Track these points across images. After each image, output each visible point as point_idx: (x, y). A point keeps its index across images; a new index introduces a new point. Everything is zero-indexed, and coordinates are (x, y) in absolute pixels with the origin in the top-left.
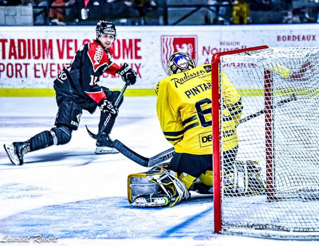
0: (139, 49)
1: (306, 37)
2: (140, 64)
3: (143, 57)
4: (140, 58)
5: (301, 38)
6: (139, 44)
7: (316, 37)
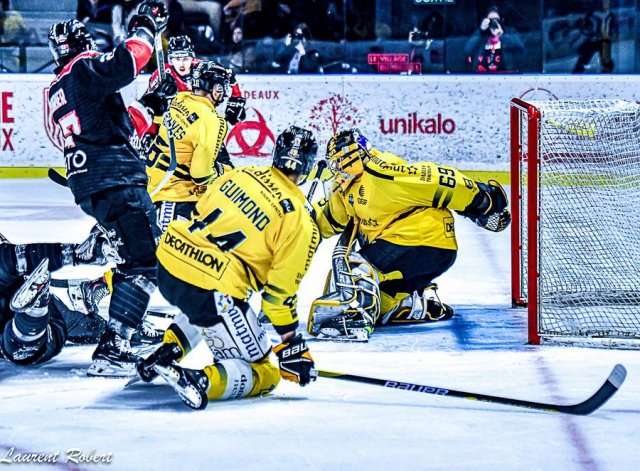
0: (10, 107)
1: (264, 93)
2: (11, 130)
3: (16, 120)
4: (11, 120)
5: (257, 94)
6: (9, 101)
7: (278, 95)
